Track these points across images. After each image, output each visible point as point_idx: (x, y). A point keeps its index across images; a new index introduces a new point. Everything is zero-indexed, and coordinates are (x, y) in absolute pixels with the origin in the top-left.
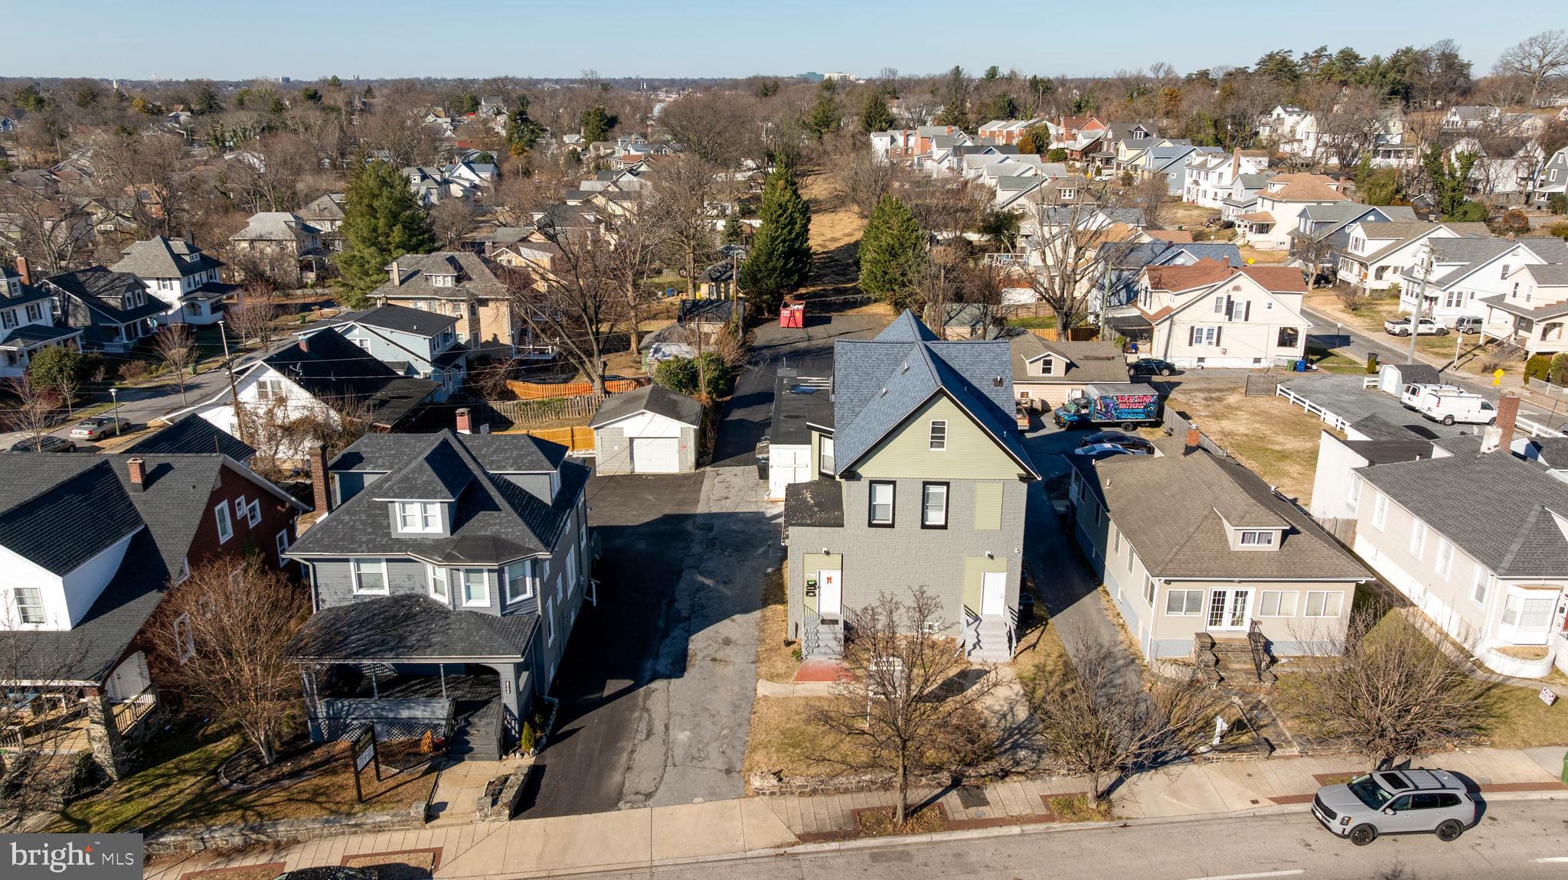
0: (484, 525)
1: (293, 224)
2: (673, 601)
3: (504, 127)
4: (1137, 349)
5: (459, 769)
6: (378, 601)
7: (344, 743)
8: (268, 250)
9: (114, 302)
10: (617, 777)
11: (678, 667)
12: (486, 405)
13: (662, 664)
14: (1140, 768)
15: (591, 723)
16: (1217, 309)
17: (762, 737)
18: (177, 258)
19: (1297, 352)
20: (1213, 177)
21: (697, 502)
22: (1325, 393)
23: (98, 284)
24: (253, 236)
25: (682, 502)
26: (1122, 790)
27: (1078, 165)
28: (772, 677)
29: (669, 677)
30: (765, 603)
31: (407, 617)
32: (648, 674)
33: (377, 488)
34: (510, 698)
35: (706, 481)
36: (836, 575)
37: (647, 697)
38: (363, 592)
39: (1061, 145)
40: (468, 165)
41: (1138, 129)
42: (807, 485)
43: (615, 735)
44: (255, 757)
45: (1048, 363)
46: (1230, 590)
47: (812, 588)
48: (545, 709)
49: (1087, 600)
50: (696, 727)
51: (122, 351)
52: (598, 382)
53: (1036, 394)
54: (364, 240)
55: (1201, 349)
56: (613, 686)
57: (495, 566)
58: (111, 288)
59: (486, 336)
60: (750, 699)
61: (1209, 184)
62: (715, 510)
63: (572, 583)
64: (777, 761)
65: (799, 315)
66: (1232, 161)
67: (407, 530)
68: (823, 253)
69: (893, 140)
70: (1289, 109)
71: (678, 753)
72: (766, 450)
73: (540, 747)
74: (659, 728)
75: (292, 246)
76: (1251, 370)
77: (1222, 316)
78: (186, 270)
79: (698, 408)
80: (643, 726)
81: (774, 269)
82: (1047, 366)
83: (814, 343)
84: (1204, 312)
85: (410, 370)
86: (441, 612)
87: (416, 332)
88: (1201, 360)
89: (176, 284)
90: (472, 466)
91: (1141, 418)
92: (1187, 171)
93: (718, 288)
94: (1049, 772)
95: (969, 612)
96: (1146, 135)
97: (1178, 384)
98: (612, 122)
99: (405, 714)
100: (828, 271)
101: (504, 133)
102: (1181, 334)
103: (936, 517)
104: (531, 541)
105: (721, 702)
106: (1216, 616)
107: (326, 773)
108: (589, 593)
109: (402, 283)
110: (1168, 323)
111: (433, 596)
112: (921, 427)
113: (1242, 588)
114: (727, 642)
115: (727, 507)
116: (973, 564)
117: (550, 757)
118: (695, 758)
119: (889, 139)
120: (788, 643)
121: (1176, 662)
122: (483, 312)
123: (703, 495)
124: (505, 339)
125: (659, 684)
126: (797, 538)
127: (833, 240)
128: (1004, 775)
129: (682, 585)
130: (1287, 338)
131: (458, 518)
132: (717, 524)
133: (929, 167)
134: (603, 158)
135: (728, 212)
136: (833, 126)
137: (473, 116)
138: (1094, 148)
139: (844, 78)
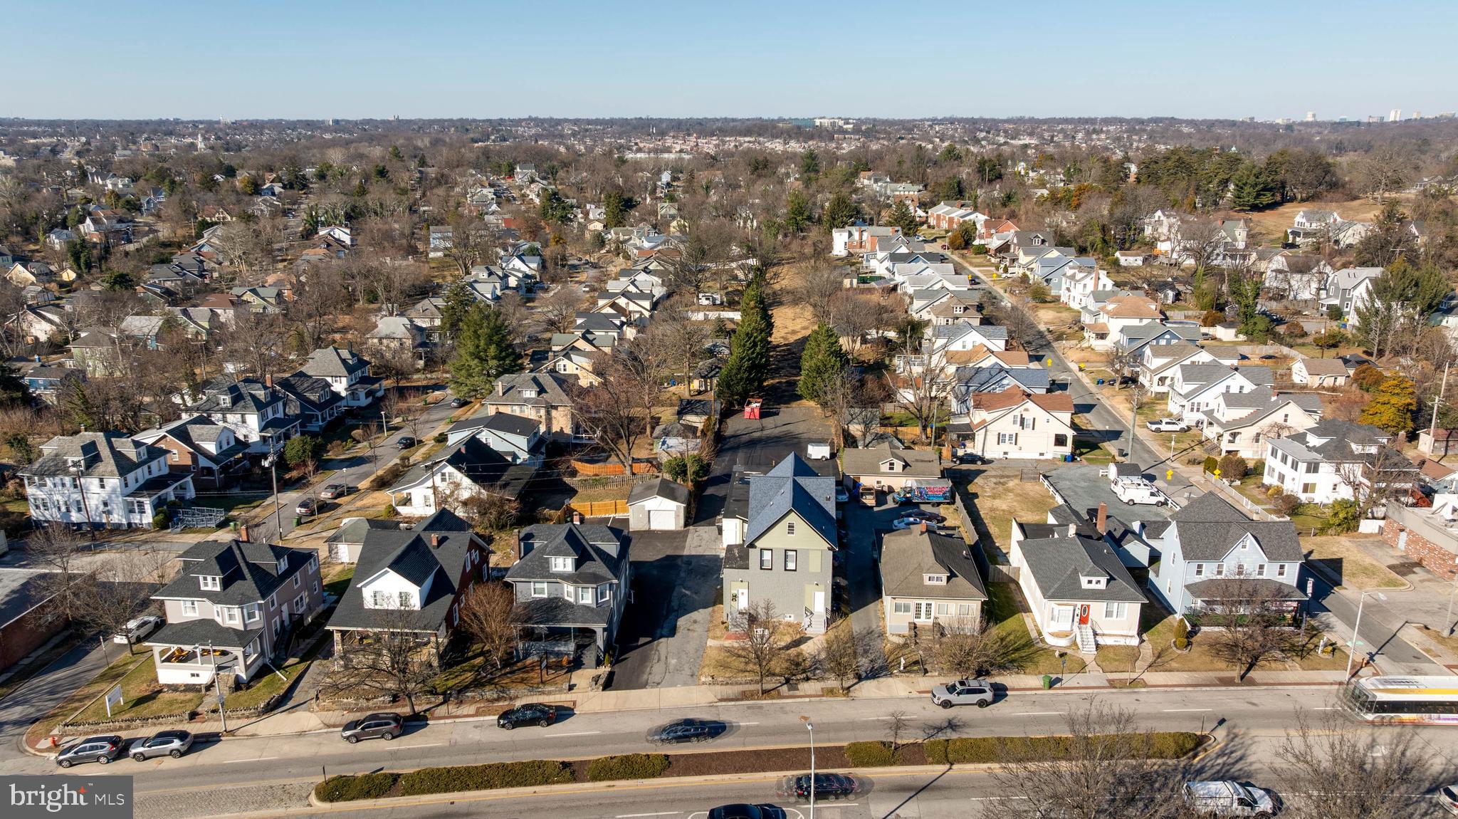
0: (589, 567)
1: (408, 326)
2: (670, 602)
3: (538, 195)
4: (965, 446)
5: (579, 672)
6: (541, 600)
7: (529, 661)
8: (392, 345)
9: (313, 397)
10: (645, 677)
11: (672, 632)
12: (561, 480)
13: (665, 631)
14: (867, 678)
15: (633, 656)
16: (1015, 422)
17: (707, 662)
18: (344, 361)
19: (1067, 450)
20: (1080, 286)
21: (684, 547)
22: (1071, 480)
23: (302, 386)
24: (383, 334)
25: (676, 548)
26: (857, 686)
27: (993, 260)
28: (714, 638)
29: (668, 637)
30: (714, 604)
31: (556, 607)
32: (658, 635)
33: (543, 550)
34: (600, 642)
35: (690, 536)
36: (746, 591)
37: (658, 645)
38: (536, 596)
39: (983, 242)
40: (520, 257)
41: (1037, 237)
42: (736, 546)
43: (644, 660)
44: (494, 665)
45: (892, 464)
46: (924, 603)
47: (735, 597)
48: (614, 649)
49: (872, 606)
50: (679, 658)
51: (318, 429)
52: (628, 468)
53: (886, 482)
54: (472, 354)
55: (1005, 447)
56: (642, 640)
57: (595, 586)
58: (312, 390)
59: (555, 428)
60: (703, 647)
61: (1077, 291)
62: (693, 553)
63: (623, 592)
64: (712, 671)
65: (757, 412)
66: (1093, 275)
67: (557, 569)
68: (785, 345)
69: (850, 234)
70: (1165, 212)
71: (671, 668)
72: (720, 521)
73: (613, 665)
74: (663, 658)
75: (408, 342)
76: (1037, 461)
77: (1017, 427)
78: (350, 370)
79: (686, 492)
80: (656, 657)
81: (742, 379)
82: (892, 466)
83: (766, 432)
84: (1006, 424)
85: (515, 457)
86: (570, 605)
87: (519, 434)
88: (1005, 453)
89: (344, 380)
90: (583, 540)
91: (941, 500)
92: (1064, 279)
93: (706, 382)
94: (828, 679)
95: (806, 609)
96: (1043, 241)
97: (985, 471)
98: (629, 204)
99: (556, 649)
100: (785, 363)
101: (537, 201)
102: (992, 439)
103: (791, 566)
104: (610, 575)
105: (691, 647)
106: (918, 616)
107: (524, 672)
108: (630, 597)
109: (504, 394)
110: (984, 430)
111: (566, 598)
112: (784, 525)
113: (929, 602)
114: (695, 622)
115: (699, 552)
116: (809, 588)
117: (617, 669)
118: (678, 670)
119: (847, 235)
120: (723, 623)
121: (899, 635)
122: (554, 413)
123: (687, 544)
124: (568, 431)
125: (663, 640)
126: (728, 574)
127: (794, 332)
128: (808, 679)
129: (675, 594)
130: (1060, 440)
131: (578, 564)
132: (694, 561)
133: (874, 264)
134: (622, 243)
135: (718, 302)
136: (806, 214)
137: (510, 180)
138: (1005, 248)
139: (833, 124)
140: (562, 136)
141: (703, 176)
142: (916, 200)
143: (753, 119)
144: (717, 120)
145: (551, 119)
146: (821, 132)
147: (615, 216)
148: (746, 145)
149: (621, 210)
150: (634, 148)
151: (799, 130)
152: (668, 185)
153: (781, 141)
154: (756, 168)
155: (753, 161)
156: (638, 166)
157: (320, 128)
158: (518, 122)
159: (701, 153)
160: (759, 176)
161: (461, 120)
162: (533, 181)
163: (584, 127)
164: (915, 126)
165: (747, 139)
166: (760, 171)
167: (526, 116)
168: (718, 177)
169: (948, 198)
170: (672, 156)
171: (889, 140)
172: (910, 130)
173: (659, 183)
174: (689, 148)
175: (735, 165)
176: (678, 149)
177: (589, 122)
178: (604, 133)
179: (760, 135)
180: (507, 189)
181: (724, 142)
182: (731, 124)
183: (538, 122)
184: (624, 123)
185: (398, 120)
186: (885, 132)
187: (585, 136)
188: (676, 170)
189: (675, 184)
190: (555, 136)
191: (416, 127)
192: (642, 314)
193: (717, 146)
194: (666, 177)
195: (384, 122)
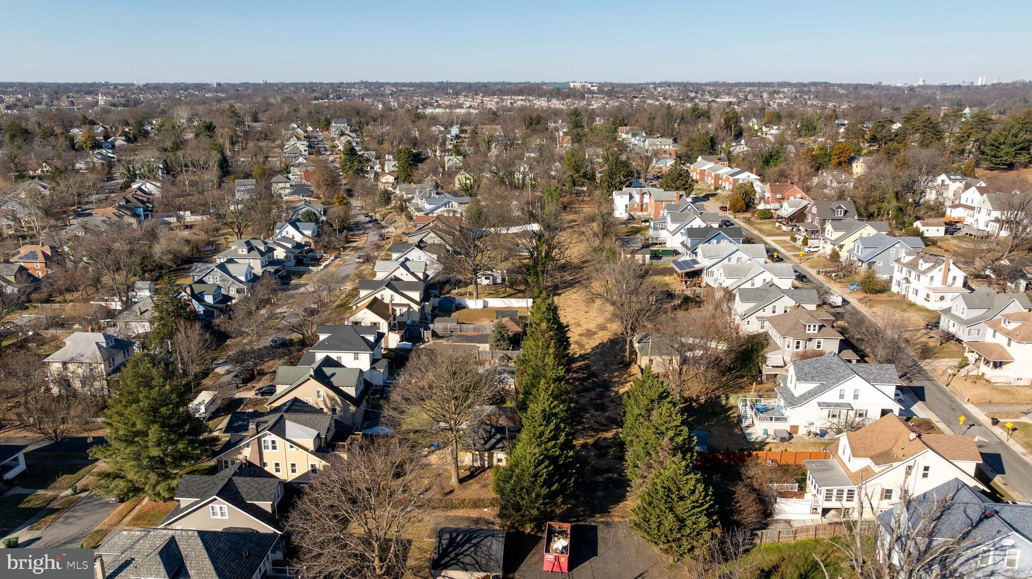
1: (104, 345)
8: (80, 370)
20: (925, 279)
27: (786, 229)
40: (294, 224)
41: (840, 207)
61: (920, 284)
66: (943, 266)
68: (581, 357)
69: (631, 197)
70: (952, 177)
92: (896, 265)
96: (846, 212)
119: (627, 197)
133: (664, 235)
134: (405, 201)
135: (499, 281)
136: (583, 171)
137: (326, 133)
138: (799, 217)
139: (583, 87)
140: (382, 95)
141: (486, 130)
142: (674, 154)
143: (524, 83)
144: (498, 83)
145: (377, 83)
146: (575, 93)
147: (405, 170)
148: (519, 102)
149: (410, 165)
150: (435, 104)
151: (560, 91)
152: (457, 137)
153: (546, 99)
154: (531, 124)
155: (528, 117)
156: (434, 120)
157: (205, 89)
158: (351, 85)
159: (485, 108)
160: (534, 131)
161: (311, 83)
162: (342, 134)
163: (400, 89)
164: (643, 88)
165: (520, 98)
166: (533, 126)
167: (359, 81)
168: (498, 131)
169: (702, 152)
170: (462, 111)
171: (626, 98)
172: (640, 91)
173: (449, 136)
174: (476, 104)
175: (513, 120)
176: (468, 106)
177: (404, 85)
178: (414, 93)
179: (529, 95)
180: (322, 141)
181: (503, 100)
182: (508, 87)
183: (367, 85)
184: (430, 85)
185: (266, 83)
186: (621, 92)
187: (399, 96)
188: (464, 122)
189: (463, 135)
190: (377, 95)
191: (276, 88)
192: (409, 307)
193: (497, 103)
194: (455, 130)
195: (255, 84)
